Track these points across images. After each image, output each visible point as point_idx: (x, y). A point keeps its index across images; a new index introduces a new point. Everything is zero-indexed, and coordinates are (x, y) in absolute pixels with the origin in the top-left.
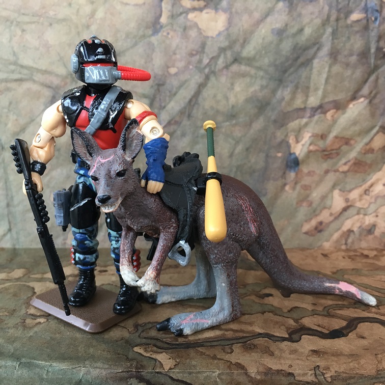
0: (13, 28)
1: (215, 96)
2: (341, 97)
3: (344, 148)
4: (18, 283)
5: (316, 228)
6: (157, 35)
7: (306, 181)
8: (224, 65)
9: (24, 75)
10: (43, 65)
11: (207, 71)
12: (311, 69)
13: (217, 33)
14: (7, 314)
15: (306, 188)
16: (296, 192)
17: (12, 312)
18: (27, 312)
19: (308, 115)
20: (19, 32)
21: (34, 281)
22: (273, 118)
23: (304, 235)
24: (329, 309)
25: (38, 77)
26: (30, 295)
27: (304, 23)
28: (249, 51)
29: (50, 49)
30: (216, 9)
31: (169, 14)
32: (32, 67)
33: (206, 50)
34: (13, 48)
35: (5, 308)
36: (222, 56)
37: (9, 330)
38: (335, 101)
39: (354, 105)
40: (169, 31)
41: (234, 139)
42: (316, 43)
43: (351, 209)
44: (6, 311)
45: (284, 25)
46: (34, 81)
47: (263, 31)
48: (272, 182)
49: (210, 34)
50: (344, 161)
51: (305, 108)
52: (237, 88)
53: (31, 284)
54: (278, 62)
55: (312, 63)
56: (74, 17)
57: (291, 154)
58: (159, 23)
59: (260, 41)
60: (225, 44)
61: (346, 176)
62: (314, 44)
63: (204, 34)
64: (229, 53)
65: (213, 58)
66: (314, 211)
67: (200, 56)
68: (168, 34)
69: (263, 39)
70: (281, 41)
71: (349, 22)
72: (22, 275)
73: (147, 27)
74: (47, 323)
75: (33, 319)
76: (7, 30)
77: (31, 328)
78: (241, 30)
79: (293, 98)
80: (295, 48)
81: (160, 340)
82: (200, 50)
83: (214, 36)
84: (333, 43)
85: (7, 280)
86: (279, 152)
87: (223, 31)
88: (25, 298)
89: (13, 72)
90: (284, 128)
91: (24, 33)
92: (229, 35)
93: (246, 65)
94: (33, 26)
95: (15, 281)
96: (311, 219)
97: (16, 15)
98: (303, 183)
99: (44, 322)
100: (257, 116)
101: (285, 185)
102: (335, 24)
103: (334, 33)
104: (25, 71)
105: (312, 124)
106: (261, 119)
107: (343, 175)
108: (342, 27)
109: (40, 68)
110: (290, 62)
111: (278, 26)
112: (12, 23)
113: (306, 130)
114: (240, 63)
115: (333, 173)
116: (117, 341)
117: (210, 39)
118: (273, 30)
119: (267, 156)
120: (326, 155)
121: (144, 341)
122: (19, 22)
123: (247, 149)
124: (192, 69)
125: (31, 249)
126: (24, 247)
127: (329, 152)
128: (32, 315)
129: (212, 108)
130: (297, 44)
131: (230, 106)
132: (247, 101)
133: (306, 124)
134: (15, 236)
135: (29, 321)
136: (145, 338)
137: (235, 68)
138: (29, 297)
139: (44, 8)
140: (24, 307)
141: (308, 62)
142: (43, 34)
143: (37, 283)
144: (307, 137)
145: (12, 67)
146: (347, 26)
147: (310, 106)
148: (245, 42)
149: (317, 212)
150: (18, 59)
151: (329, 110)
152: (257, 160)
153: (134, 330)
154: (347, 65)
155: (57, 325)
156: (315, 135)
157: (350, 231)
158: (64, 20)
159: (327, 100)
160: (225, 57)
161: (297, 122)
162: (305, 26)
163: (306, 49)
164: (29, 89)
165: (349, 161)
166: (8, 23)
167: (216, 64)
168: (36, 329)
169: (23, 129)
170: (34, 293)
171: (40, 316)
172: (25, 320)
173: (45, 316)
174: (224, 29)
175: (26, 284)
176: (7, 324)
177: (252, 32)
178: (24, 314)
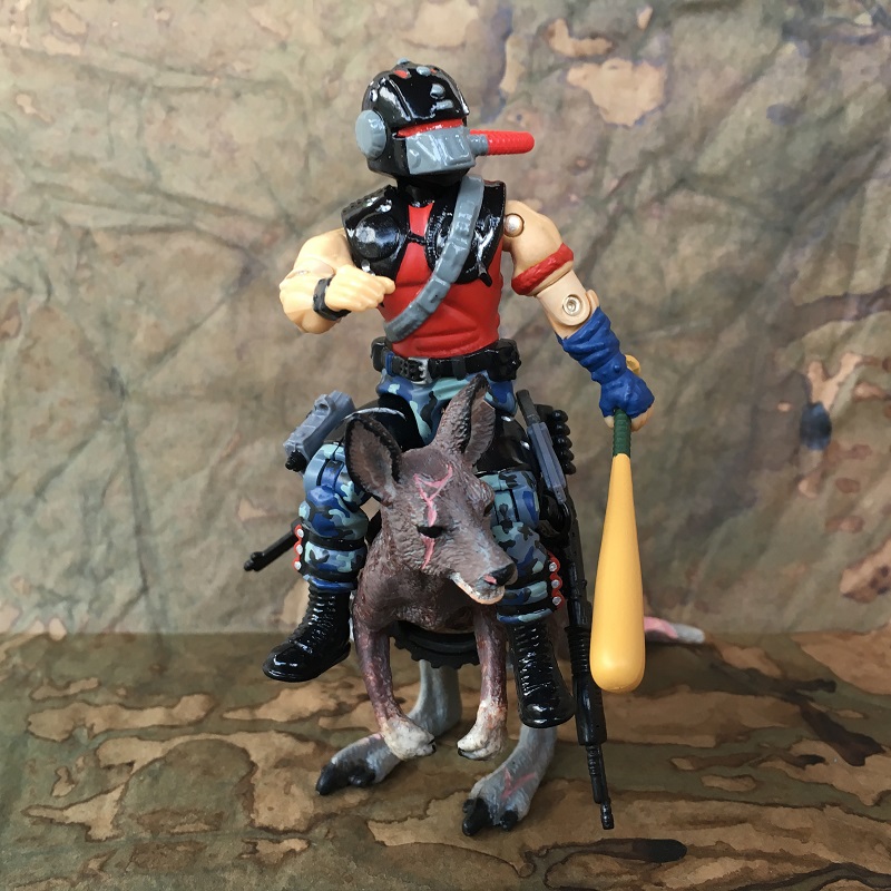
0: (144, 102)
1: (631, 267)
4: (202, 736)
5: (873, 583)
6: (494, 119)
7: (847, 470)
8: (655, 192)
9: (174, 216)
10: (219, 193)
11: (612, 206)
12: (861, 204)
13: (636, 116)
14: (206, 827)
15: (848, 486)
16: (826, 495)
17: (217, 822)
18: (253, 820)
19: (853, 312)
20: (161, 114)
21: (239, 730)
22: (769, 319)
23: (846, 600)
25: (208, 223)
26: (243, 773)
27: (846, 95)
28: (713, 159)
29: (237, 155)
30: (636, 60)
31: (523, 69)
32: (194, 199)
33: (611, 157)
34: (145, 150)
35: (196, 812)
36: (650, 171)
37: (226, 875)
40: (522, 112)
41: (675, 370)
42: (873, 142)
44: (199, 819)
45: (798, 98)
46: (199, 233)
47: (748, 112)
48: (766, 472)
49: (619, 118)
51: (846, 295)
52: (686, 248)
53: (239, 739)
54: (781, 188)
55: (864, 190)
56: (293, 78)
57: (812, 406)
58: (498, 92)
59: (742, 136)
60: (657, 142)
62: (870, 144)
63: (605, 117)
64: (665, 166)
65: (627, 176)
66: (869, 542)
67: (596, 172)
68: (519, 118)
69: (749, 131)
70: (790, 135)
72: (202, 714)
74: (311, 852)
75: (271, 841)
76: (132, 107)
77: (276, 867)
78: (696, 108)
79: (818, 273)
80: (825, 151)
82: (596, 156)
83: (630, 123)
85: (173, 727)
86: (782, 402)
87: (653, 111)
88: (235, 780)
89: (146, 209)
90: (795, 343)
91: (173, 114)
92: (665, 122)
93: (707, 192)
94: (195, 99)
95: (192, 729)
96: (861, 562)
97: (152, 71)
98: (840, 474)
99: (303, 851)
100: (730, 316)
101: (798, 479)
104: (177, 208)
105: (863, 335)
106: (742, 322)
109: (212, 200)
110: (812, 186)
111: (783, 100)
112: (142, 89)
113: (848, 347)
114: (693, 189)
117: (620, 131)
118: (771, 111)
119: (755, 411)
122: (160, 89)
123: (709, 395)
124: (575, 203)
125: (198, 637)
126: (180, 631)
128: (267, 829)
129: (624, 296)
130: (829, 143)
131: (669, 292)
132: (710, 278)
133: (849, 335)
134: (157, 604)
135: (264, 847)
137: (680, 199)
138: (243, 778)
139: (220, 53)
140: (239, 806)
141: (854, 188)
142: (217, 119)
143: (250, 735)
144: (849, 364)
145: (144, 198)
147: (857, 291)
148: (705, 137)
149: (874, 547)
150: (158, 177)
152: (730, 421)
153: (528, 867)
155: (337, 858)
156: (869, 360)
158: (272, 84)
160: (657, 175)
161: (826, 329)
162: (848, 101)
163: (850, 155)
164: (185, 252)
166: (133, 91)
167: (635, 191)
168: (289, 870)
169: (172, 348)
170: (253, 766)
171: (289, 833)
172: (255, 844)
173: (298, 832)
174: (652, 106)
175: (224, 738)
176: (215, 856)
177: (721, 115)
178: (246, 826)
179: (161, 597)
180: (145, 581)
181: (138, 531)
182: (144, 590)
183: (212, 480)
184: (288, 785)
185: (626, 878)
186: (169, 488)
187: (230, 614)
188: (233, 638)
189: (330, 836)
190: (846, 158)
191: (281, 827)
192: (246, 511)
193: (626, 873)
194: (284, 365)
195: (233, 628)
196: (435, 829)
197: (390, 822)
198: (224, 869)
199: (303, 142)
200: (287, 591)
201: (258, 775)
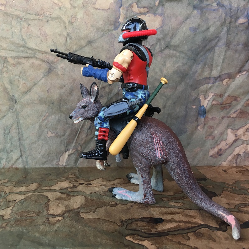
0: (22, 22)
2: (232, 70)
3: (234, 103)
4: (36, 193)
5: (218, 153)
6: (117, 30)
7: (211, 123)
8: (160, 50)
9: (30, 54)
10: (42, 47)
12: (214, 53)
14: (35, 215)
15: (211, 127)
16: (205, 130)
17: (38, 214)
18: (48, 213)
19: (212, 82)
20: (26, 25)
21: (46, 192)
22: (190, 83)
23: (211, 157)
24: (238, 207)
25: (39, 56)
26: (46, 202)
27: (210, 24)
28: (175, 41)
29: (47, 37)
30: (155, 14)
31: (125, 16)
32: (35, 49)
33: (148, 40)
34: (22, 36)
35: (33, 211)
37: (40, 227)
38: (228, 73)
39: (240, 76)
41: (166, 97)
42: (217, 37)
43: (239, 140)
44: (34, 213)
45: (197, 25)
46: (37, 59)
47: (184, 29)
48: (189, 124)
50: (233, 111)
51: (210, 77)
52: (168, 65)
53: (46, 194)
54: (193, 49)
55: (215, 50)
56: (63, 17)
57: (201, 106)
58: (118, 22)
59: (183, 35)
61: (235, 120)
62: (216, 37)
64: (163, 42)
66: (216, 142)
69: (184, 33)
70: (195, 35)
71: (237, 24)
72: (36, 188)
73: (111, 25)
74: (64, 220)
75: (53, 217)
76: (18, 24)
77: (54, 224)
78: (171, 27)
79: (203, 71)
80: (204, 39)
81: (140, 231)
84: (227, 37)
85: (28, 191)
86: (194, 105)
87: (159, 28)
88: (44, 203)
89: (22, 52)
90: (197, 90)
91: (30, 26)
92: (163, 30)
93: (173, 50)
94: (36, 22)
95: (33, 192)
96: (214, 147)
97: (24, 14)
98: (209, 124)
99: (62, 220)
100: (180, 82)
101: (198, 126)
102: (229, 25)
103: (228, 31)
104: (31, 52)
105: (214, 88)
106: (183, 84)
107: (233, 119)
108: (233, 27)
109: (40, 49)
110: (201, 48)
111: (194, 25)
112: (21, 19)
113: (210, 91)
114: (170, 49)
115: (227, 118)
116: (113, 233)
118: (191, 28)
119: (187, 108)
120: (223, 107)
121: (130, 232)
122: (26, 19)
123: (174, 103)
125: (36, 168)
126: (31, 167)
127: (225, 105)
128: (52, 215)
130: (206, 37)
132: (175, 72)
133: (211, 88)
134: (25, 160)
135: (51, 219)
136: (130, 230)
137: (167, 51)
138: (46, 203)
139: (43, 10)
140: (45, 210)
141: (212, 49)
142: (42, 28)
143: (49, 193)
144: (211, 95)
145: (22, 49)
146: (236, 27)
147: (213, 76)
148: (173, 35)
149: (218, 143)
150: (26, 43)
151: (225, 79)
152: (180, 110)
153: (122, 224)
154: (236, 51)
155: (70, 221)
156: (216, 94)
157: (238, 155)
158: (56, 18)
159: (223, 73)
160: (160, 45)
161: (205, 86)
162: (210, 26)
163: (211, 40)
164: (33, 63)
165: (237, 111)
166: (19, 19)
167: (155, 49)
168: (57, 225)
169: (29, 90)
170: (49, 200)
171: (58, 215)
172: (49, 219)
173: (60, 215)
174: (159, 26)
175: (42, 193)
176: (38, 222)
177: (177, 29)
178: (46, 214)
179: (26, 158)
180: (21, 153)
181: (20, 139)
182: (21, 156)
183: (40, 126)
184: (59, 204)
185: (147, 227)
186: (28, 128)
187: (45, 162)
188: (46, 169)
189: (69, 216)
190: (210, 41)
191: (56, 214)
192: (50, 134)
193: (147, 226)
194: (60, 95)
195: (46, 166)
196: (98, 215)
197: (86, 213)
198: (40, 225)
199: (65, 34)
200: (61, 156)
201: (50, 202)
